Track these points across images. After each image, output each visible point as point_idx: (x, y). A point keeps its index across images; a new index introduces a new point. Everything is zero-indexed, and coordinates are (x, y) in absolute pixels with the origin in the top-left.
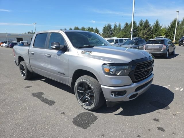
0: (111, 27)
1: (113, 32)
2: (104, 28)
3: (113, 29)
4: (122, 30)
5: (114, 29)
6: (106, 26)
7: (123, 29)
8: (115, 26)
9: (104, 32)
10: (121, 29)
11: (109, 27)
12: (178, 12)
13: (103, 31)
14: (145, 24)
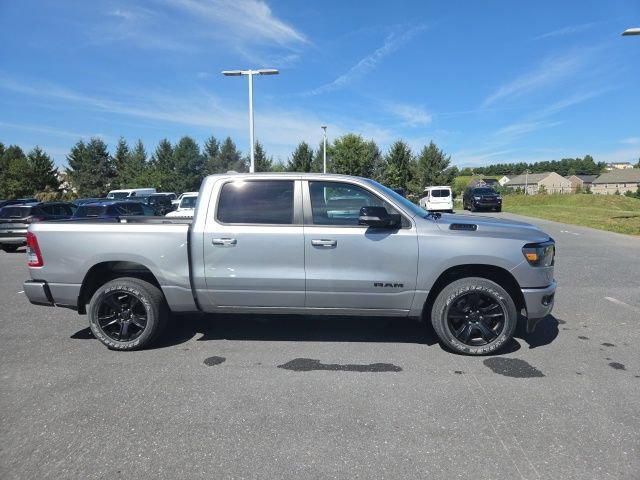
0: (106, 151)
1: (114, 167)
2: (75, 152)
3: (114, 157)
4: (150, 163)
5: (118, 157)
6: (81, 146)
7: (154, 161)
8: (123, 149)
9: (74, 167)
10: (147, 160)
11: (99, 149)
12: (325, 128)
13: (71, 163)
14: (224, 152)
